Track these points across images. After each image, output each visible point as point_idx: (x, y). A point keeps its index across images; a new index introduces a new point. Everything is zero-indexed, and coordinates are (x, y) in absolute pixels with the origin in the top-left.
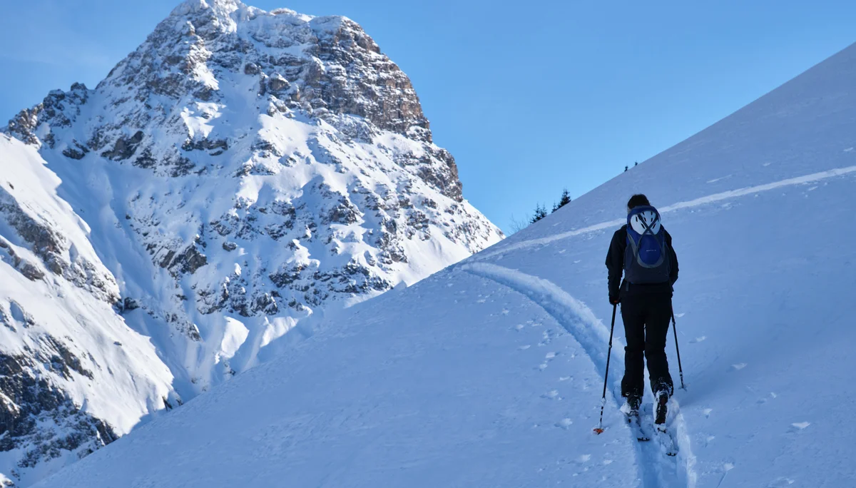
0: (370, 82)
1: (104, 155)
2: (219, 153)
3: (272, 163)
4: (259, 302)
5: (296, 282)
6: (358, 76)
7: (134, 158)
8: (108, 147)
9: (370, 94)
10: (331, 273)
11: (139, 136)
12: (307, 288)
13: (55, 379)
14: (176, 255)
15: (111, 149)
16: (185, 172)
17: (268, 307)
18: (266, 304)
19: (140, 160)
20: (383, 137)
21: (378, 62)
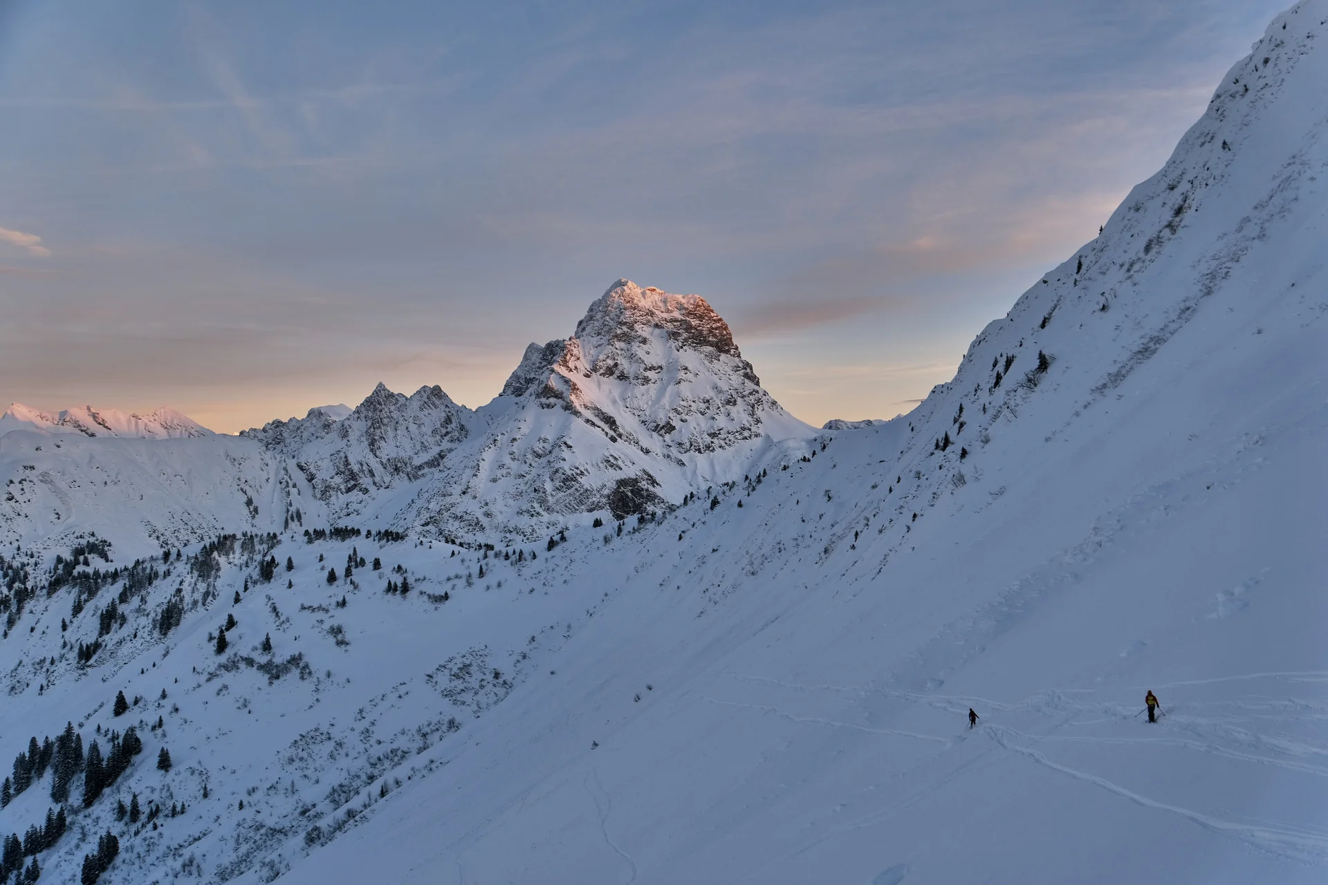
0: (713, 329)
1: (601, 375)
2: (659, 372)
3: (690, 376)
4: (706, 446)
5: (719, 436)
6: (709, 326)
7: (615, 376)
8: (602, 371)
9: (714, 336)
10: (735, 431)
11: (616, 365)
12: (725, 439)
13: (651, 488)
14: (661, 426)
15: (604, 372)
16: (647, 383)
17: (711, 449)
18: (709, 447)
19: (618, 377)
20: (723, 357)
21: (715, 318)
